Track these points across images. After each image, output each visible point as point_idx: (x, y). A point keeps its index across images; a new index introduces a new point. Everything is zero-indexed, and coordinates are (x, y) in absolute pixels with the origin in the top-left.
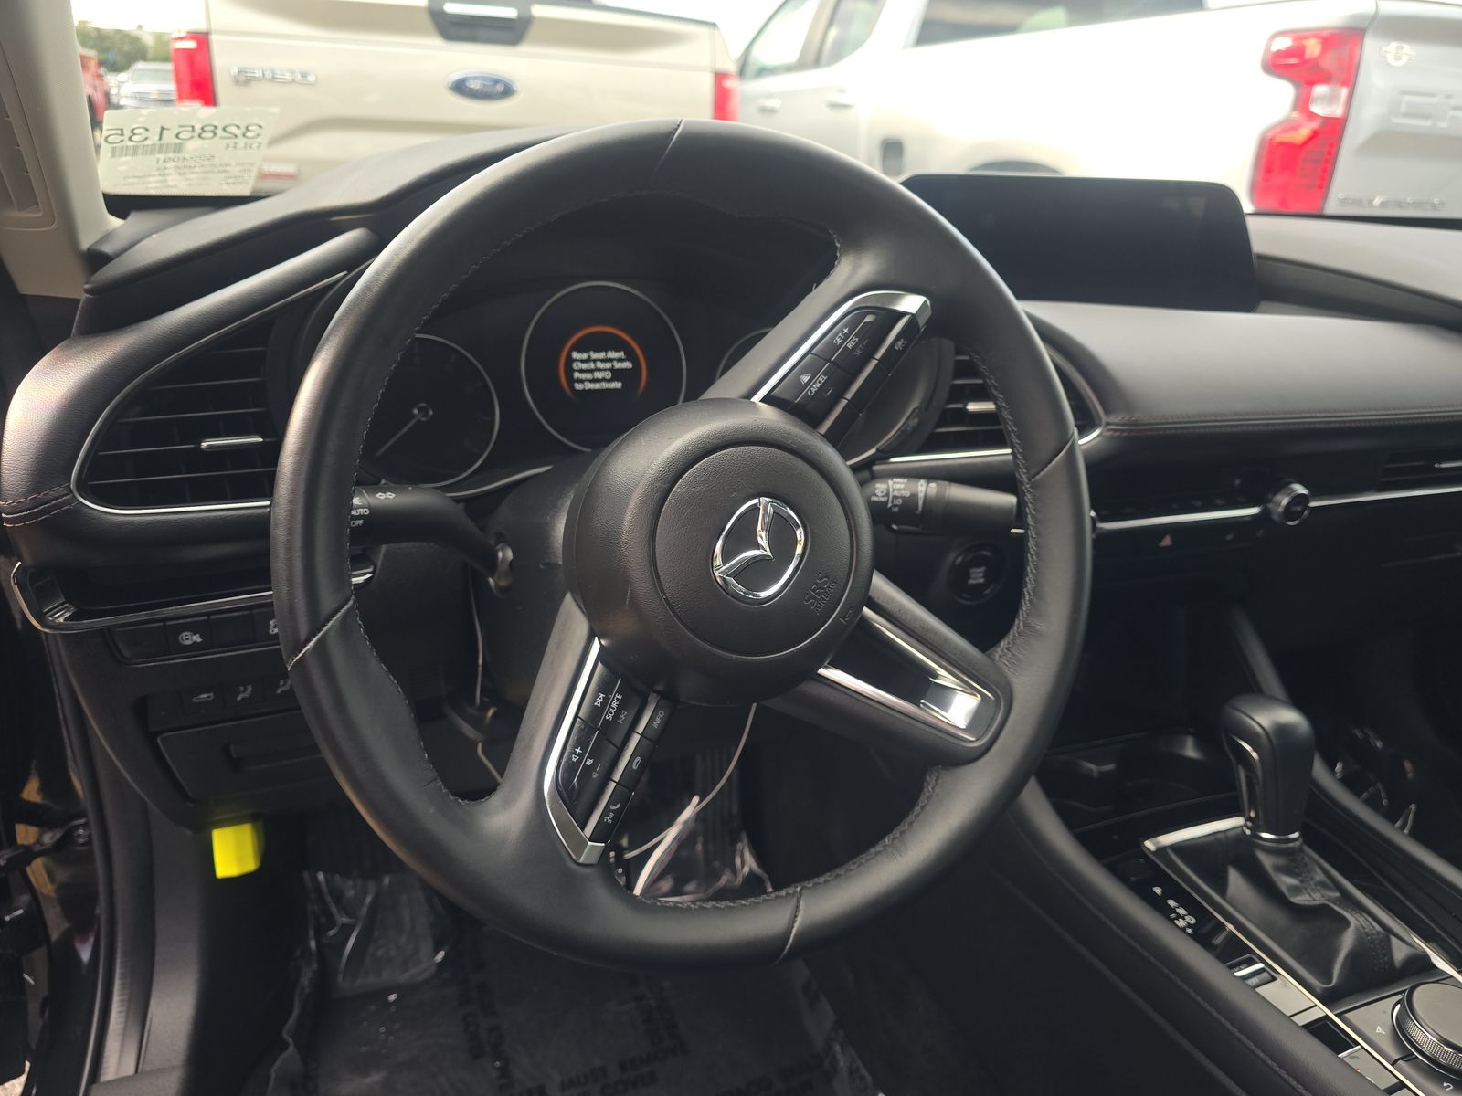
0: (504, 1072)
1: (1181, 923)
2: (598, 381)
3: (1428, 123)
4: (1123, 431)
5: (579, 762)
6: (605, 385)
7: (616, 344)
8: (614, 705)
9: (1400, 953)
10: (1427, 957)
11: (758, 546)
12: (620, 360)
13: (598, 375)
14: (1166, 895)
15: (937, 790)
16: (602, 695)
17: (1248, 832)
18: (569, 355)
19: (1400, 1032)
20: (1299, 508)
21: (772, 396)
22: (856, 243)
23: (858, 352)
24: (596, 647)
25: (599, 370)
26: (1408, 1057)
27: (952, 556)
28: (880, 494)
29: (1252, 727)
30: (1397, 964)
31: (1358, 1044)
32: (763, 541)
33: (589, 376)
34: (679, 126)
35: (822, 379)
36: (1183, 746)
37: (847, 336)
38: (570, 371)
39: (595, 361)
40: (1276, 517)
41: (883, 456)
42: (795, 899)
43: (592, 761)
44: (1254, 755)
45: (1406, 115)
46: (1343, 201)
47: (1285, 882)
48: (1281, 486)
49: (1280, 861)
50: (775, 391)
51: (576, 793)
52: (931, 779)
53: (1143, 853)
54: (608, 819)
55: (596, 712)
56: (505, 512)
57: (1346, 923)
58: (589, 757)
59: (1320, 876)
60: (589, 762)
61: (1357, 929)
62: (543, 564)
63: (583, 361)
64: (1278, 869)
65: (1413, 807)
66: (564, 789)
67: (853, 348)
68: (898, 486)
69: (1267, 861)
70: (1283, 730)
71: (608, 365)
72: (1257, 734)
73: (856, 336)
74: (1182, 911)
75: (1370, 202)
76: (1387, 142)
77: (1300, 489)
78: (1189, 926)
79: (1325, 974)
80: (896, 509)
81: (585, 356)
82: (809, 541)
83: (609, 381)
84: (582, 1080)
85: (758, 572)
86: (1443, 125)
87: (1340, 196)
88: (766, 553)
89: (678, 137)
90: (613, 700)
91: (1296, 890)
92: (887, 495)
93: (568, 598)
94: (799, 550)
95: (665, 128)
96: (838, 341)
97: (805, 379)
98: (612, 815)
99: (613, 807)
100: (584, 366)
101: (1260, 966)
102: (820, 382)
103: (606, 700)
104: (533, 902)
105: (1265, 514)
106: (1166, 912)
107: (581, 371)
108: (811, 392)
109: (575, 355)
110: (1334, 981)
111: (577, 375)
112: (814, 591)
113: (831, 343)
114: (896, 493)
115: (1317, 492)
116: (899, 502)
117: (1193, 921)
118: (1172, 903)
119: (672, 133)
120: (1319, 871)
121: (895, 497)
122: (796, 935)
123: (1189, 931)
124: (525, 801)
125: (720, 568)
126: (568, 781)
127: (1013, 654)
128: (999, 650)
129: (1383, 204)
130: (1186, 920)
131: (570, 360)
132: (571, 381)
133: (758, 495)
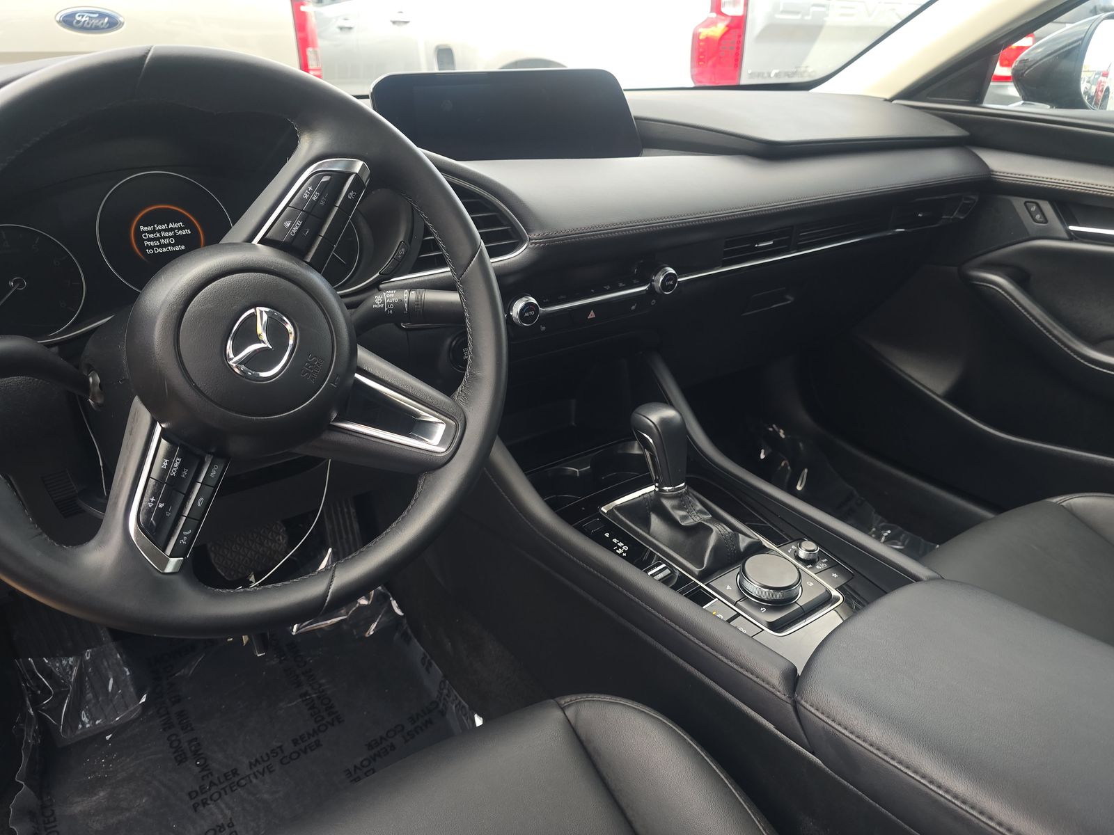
0: (204, 767)
1: (620, 551)
2: (165, 246)
3: (798, 17)
4: (540, 243)
5: (154, 507)
6: (171, 249)
7: (176, 217)
8: (176, 465)
9: (743, 542)
10: (760, 543)
11: (261, 341)
12: (180, 229)
13: (166, 241)
14: (612, 537)
15: (425, 487)
16: (166, 461)
17: (657, 489)
18: (137, 229)
19: (741, 588)
20: (671, 283)
21: (267, 239)
22: (309, 126)
23: (322, 203)
24: (158, 429)
25: (165, 238)
26: (744, 598)
27: (449, 341)
28: (378, 303)
29: (647, 423)
30: (742, 550)
31: (715, 597)
32: (264, 337)
33: (157, 243)
34: (149, 51)
35: (299, 223)
36: (632, 447)
37: (311, 192)
38: (140, 241)
39: (159, 231)
40: (657, 290)
41: (386, 277)
42: (331, 572)
43: (163, 504)
44: (651, 441)
45: (783, 12)
46: (752, 75)
47: (678, 514)
48: (657, 269)
49: (675, 502)
50: (268, 235)
51: (155, 528)
52: (421, 482)
53: (601, 515)
54: (183, 541)
55: (164, 472)
56: (90, 348)
57: (711, 530)
58: (161, 502)
59: (699, 507)
60: (161, 505)
61: (716, 532)
62: (121, 381)
63: (149, 232)
64: (674, 507)
65: (806, 470)
66: (146, 527)
67: (318, 200)
68: (390, 296)
69: (668, 504)
70: (665, 422)
71: (171, 234)
72: (650, 426)
73: (317, 191)
74: (621, 544)
75: (769, 74)
76: (775, 31)
77: (671, 270)
78: (624, 551)
79: (699, 562)
80: (391, 312)
81: (150, 228)
82: (298, 334)
83: (173, 245)
84: (266, 758)
85: (262, 359)
86: (808, 18)
87: (750, 72)
88: (266, 346)
89: (149, 59)
90: (175, 462)
91: (684, 518)
92: (383, 302)
93: (137, 400)
94: (291, 342)
95: (139, 53)
96: (307, 196)
97: (288, 224)
98: (185, 538)
99: (185, 533)
100: (151, 236)
101: (664, 565)
102: (298, 225)
103: (169, 463)
104: (133, 604)
105: (652, 288)
106: (610, 547)
107: (150, 240)
108: (293, 233)
109: (142, 228)
110: (705, 566)
111: (146, 243)
112: (307, 367)
113: (302, 199)
114: (388, 301)
115: (681, 271)
116: (392, 306)
117: (626, 548)
118: (615, 541)
119: (145, 56)
120: (698, 504)
121: (388, 303)
122: (332, 593)
123: (624, 555)
124: (116, 539)
125: (234, 360)
126: (147, 521)
127: (465, 394)
128: (457, 392)
129: (777, 75)
130: (623, 548)
131: (139, 233)
132: (143, 248)
133: (254, 306)
